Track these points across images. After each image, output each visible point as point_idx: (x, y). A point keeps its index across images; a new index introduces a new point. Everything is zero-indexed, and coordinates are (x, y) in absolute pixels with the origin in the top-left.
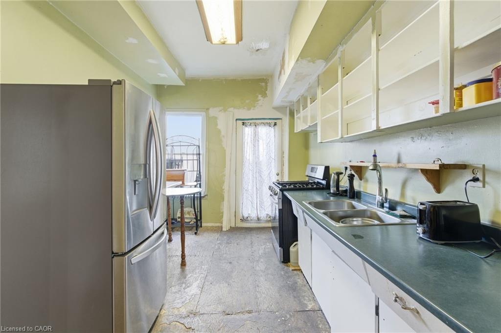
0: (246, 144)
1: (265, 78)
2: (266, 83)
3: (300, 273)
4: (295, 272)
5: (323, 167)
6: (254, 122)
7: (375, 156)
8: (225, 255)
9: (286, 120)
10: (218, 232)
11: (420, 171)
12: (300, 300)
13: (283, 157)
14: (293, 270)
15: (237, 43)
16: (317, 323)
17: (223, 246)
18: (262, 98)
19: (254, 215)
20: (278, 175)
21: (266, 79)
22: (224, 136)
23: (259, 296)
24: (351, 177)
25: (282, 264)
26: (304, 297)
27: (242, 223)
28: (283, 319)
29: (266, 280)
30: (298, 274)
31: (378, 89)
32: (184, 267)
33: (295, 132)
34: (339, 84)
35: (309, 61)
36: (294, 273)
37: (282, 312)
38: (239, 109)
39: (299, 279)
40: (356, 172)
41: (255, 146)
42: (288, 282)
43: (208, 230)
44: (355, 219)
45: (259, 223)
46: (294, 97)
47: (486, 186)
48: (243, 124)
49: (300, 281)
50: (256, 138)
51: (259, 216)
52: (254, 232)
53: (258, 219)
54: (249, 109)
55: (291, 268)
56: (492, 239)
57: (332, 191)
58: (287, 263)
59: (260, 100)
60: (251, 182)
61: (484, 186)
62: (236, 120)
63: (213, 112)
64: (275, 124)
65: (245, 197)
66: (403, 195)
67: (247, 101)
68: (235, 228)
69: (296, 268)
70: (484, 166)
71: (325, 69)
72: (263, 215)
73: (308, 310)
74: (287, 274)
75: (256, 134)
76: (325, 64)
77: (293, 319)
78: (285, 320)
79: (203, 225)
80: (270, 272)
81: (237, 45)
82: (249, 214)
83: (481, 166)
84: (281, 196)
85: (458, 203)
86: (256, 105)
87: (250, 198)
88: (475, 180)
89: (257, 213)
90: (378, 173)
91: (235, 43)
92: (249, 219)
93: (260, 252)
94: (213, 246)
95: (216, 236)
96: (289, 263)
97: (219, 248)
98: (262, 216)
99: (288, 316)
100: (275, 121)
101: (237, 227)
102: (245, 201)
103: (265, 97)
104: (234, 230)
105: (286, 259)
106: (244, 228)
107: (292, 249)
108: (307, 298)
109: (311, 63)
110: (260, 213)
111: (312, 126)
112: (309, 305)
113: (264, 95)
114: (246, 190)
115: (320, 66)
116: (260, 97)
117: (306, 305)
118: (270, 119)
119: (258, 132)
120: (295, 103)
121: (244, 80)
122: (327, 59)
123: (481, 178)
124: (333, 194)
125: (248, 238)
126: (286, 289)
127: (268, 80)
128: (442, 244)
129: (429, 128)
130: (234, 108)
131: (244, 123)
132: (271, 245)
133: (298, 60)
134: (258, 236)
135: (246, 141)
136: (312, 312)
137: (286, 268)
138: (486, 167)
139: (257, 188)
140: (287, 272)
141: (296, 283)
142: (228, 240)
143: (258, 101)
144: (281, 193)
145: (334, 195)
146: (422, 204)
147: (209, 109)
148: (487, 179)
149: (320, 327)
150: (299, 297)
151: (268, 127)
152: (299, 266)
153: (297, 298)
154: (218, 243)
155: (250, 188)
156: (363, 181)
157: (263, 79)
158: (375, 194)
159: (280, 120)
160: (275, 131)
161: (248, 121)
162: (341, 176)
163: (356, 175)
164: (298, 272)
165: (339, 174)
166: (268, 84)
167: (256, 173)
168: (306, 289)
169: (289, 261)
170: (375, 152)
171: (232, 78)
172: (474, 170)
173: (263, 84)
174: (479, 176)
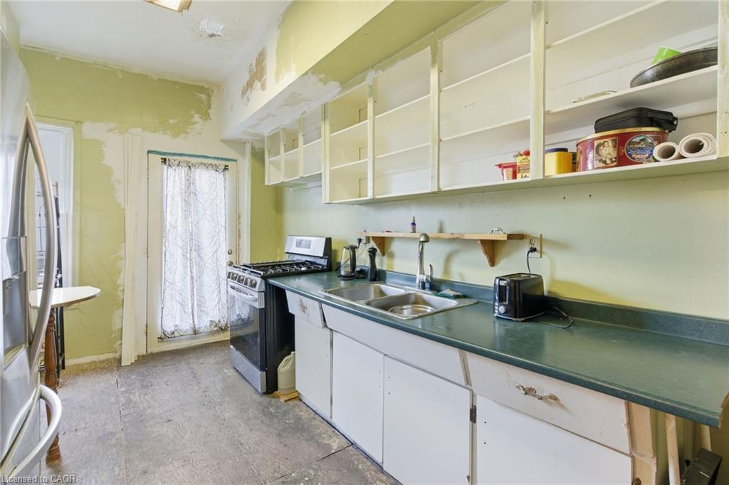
0: (169, 198)
1: (206, 87)
2: (209, 96)
3: (299, 403)
4: (291, 403)
5: (324, 239)
6: (189, 161)
7: (414, 224)
8: (149, 411)
9: (245, 164)
10: (112, 371)
11: (479, 242)
12: (317, 442)
13: (239, 223)
14: (286, 401)
15: (181, 10)
16: (354, 464)
17: (137, 394)
18: (200, 120)
19: (186, 326)
20: (230, 253)
21: (208, 89)
22: (119, 181)
23: (251, 460)
24: (372, 253)
25: (264, 397)
26: (320, 435)
27: (160, 344)
28: (307, 479)
29: (251, 430)
30: (297, 405)
31: (440, 141)
32: (57, 462)
33: (266, 184)
34: (369, 122)
35: (321, 80)
36: (289, 405)
37: (301, 469)
38: (154, 132)
39: (300, 411)
40: (379, 245)
41: (189, 204)
42: (288, 421)
43: (82, 370)
44: (405, 307)
45: (199, 338)
46: (266, 130)
47: (543, 255)
48: (164, 161)
49: (304, 414)
50: (190, 189)
51: (197, 327)
52: (191, 356)
53: (195, 332)
54: (175, 135)
55: (282, 399)
56: (556, 308)
57: (343, 273)
58: (272, 392)
59: (197, 123)
60: (180, 267)
61: (541, 257)
62: (148, 152)
63: (92, 130)
64: (226, 168)
65: (167, 296)
66: (446, 271)
67: (171, 121)
68: (148, 355)
69: (291, 396)
70: (541, 235)
71: (337, 97)
72: (204, 324)
73: (334, 451)
74: (279, 411)
75: (189, 182)
76: (340, 89)
77: (320, 473)
78: (309, 479)
79: (68, 363)
80: (251, 416)
81: (179, 14)
82: (176, 326)
83: (539, 236)
84: (263, 288)
85: (522, 275)
86: (188, 130)
87: (178, 297)
88: (533, 250)
89: (194, 322)
90: (421, 246)
91: (176, 8)
92: (176, 334)
93: (219, 389)
94: (112, 400)
95: (111, 379)
96: (276, 392)
97: (129, 401)
98: (202, 325)
99: (312, 472)
100: (227, 163)
101: (151, 354)
102: (168, 303)
103: (206, 120)
104: (146, 360)
105: (271, 386)
106: (165, 352)
107: (283, 368)
108: (326, 436)
109: (322, 83)
110: (199, 321)
111: (306, 177)
112: (333, 444)
113: (206, 116)
114: (171, 284)
115: (332, 91)
116: (197, 117)
117: (329, 446)
118: (217, 158)
119: (194, 179)
120: (266, 139)
121: (166, 81)
122: (345, 83)
123: (538, 249)
124: (344, 277)
125: (184, 368)
126: (289, 432)
127: (212, 91)
128: (522, 321)
129: (481, 194)
130: (144, 129)
131: (165, 159)
132: (232, 371)
133: (306, 73)
134: (201, 361)
135: (170, 194)
136: (341, 452)
137: (273, 401)
138: (543, 236)
139: (192, 277)
140: (278, 407)
141: (300, 419)
142: (144, 380)
143: (194, 124)
144: (263, 282)
145: (347, 278)
146: (501, 279)
147: (81, 123)
148: (543, 250)
149: (360, 467)
150: (313, 438)
151: (213, 172)
152: (297, 391)
153: (313, 439)
154: (123, 392)
155: (178, 278)
156: (386, 257)
157: (203, 87)
158: (414, 274)
159: (235, 163)
160: (225, 179)
161: (175, 158)
162: (358, 252)
163: (378, 250)
164: (296, 402)
165: (353, 249)
166: (212, 99)
167: (191, 250)
168: (317, 422)
169: (276, 388)
170: (414, 220)
171: (138, 71)
172: (531, 240)
173: (203, 96)
174: (537, 246)
